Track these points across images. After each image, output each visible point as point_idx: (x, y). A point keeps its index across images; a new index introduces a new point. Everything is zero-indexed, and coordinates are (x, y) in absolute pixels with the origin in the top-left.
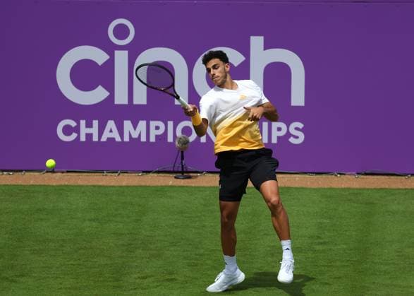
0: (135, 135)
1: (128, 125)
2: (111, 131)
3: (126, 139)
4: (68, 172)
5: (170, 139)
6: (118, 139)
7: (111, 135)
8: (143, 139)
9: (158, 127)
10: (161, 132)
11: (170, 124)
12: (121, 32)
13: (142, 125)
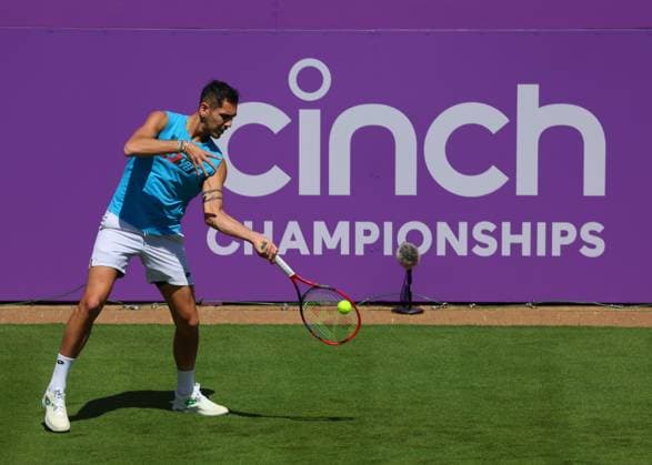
0: (331, 245)
1: (320, 228)
2: (293, 238)
3: (318, 251)
4: (224, 304)
5: (388, 251)
6: (305, 251)
7: (293, 245)
8: (345, 250)
9: (367, 233)
10: (372, 239)
11: (388, 226)
12: (310, 80)
13: (343, 227)
